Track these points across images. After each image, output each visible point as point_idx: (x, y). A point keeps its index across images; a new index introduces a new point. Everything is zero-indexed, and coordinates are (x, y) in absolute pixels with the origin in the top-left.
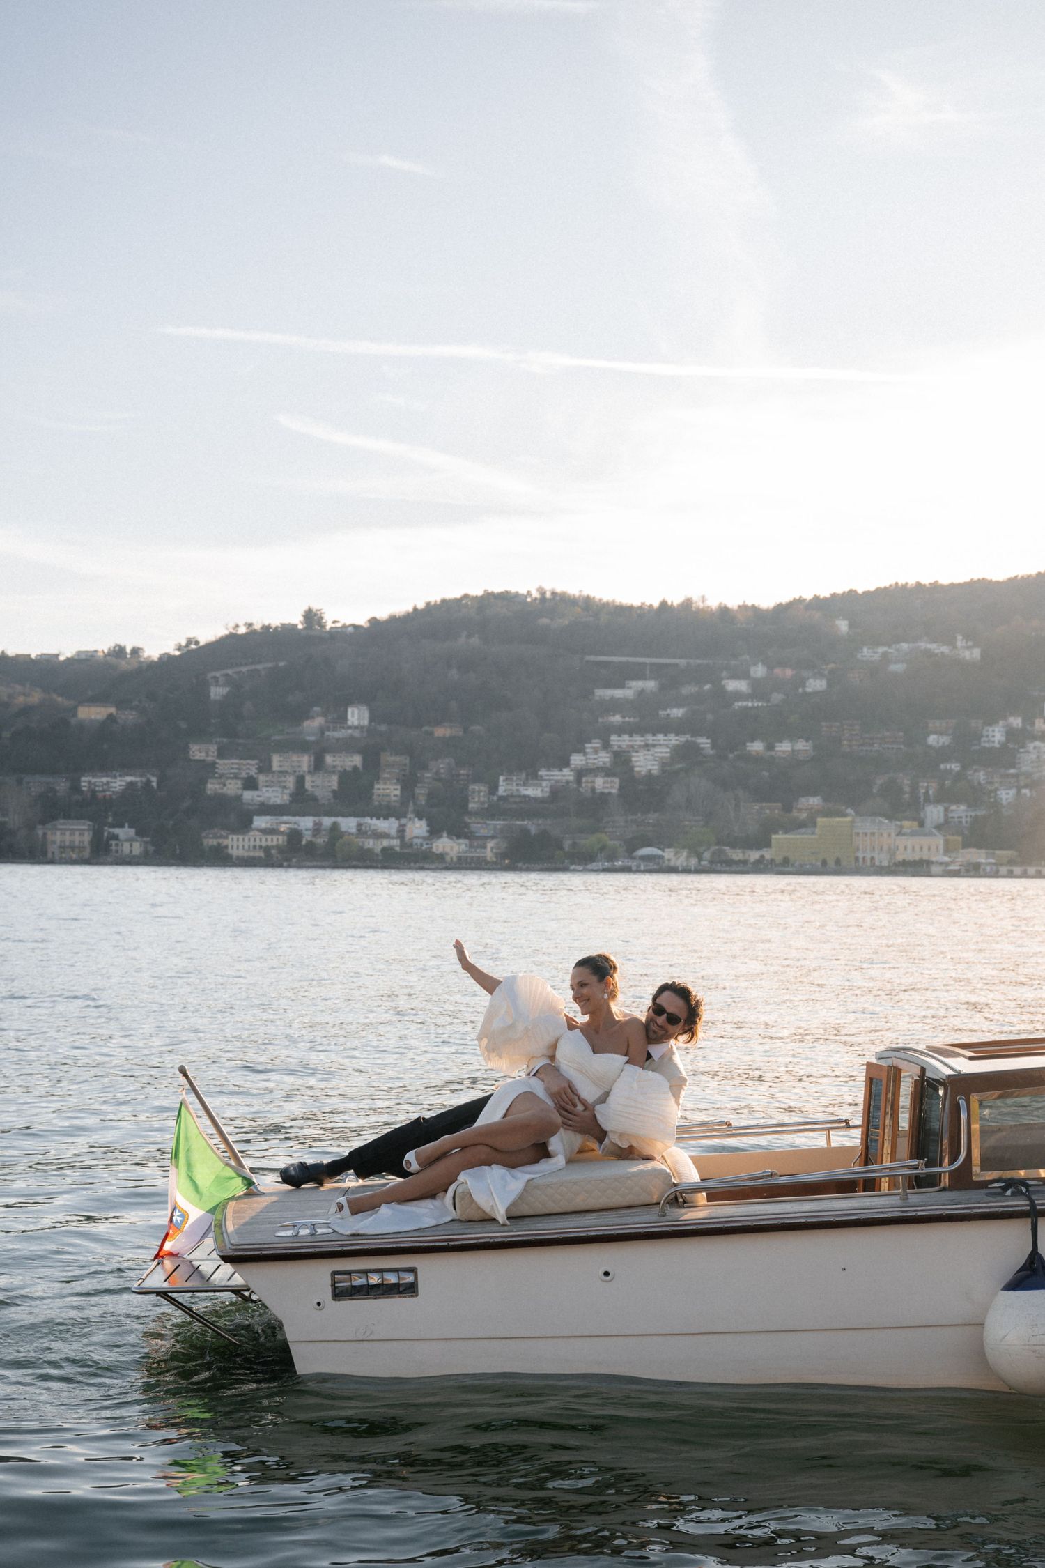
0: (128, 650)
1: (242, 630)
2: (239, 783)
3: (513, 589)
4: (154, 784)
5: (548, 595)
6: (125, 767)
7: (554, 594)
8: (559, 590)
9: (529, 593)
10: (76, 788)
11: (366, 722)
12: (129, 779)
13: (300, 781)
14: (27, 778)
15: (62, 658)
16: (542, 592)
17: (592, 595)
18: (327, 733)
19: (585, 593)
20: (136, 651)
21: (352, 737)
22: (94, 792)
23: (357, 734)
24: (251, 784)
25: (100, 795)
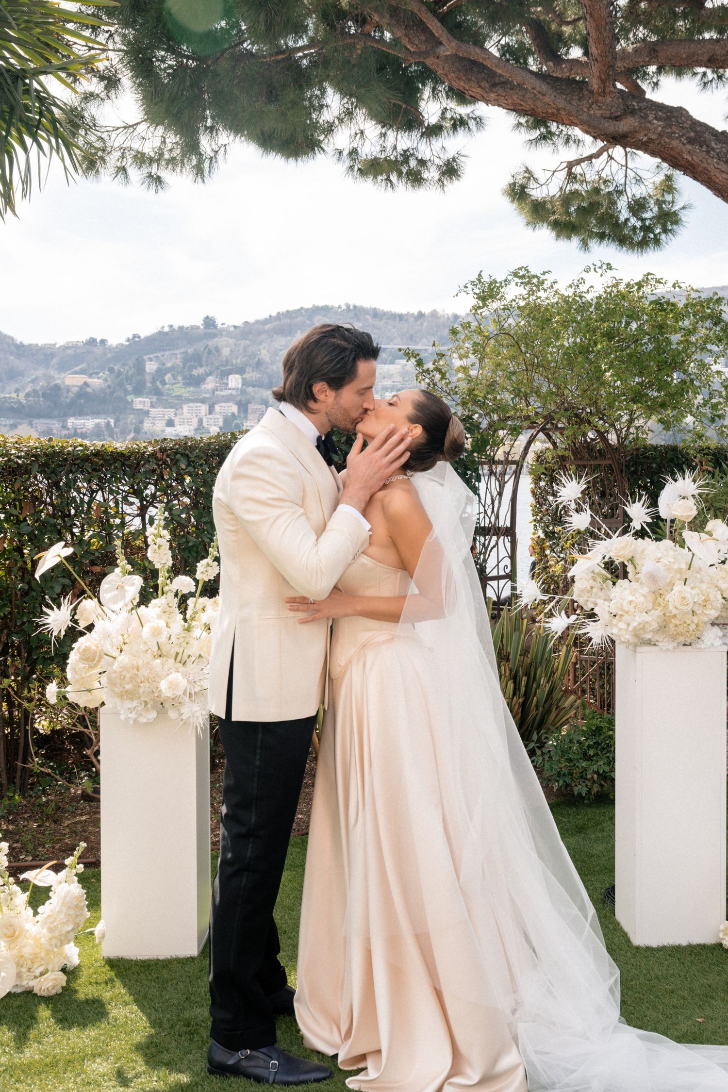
0: (98, 341)
1: (166, 329)
2: (164, 423)
3: (330, 304)
4: (112, 424)
5: (351, 307)
6: (95, 413)
7: (355, 307)
8: (357, 304)
9: (340, 307)
10: (64, 427)
11: (240, 386)
12: (97, 421)
13: (200, 421)
14: (35, 421)
15: (57, 346)
16: (348, 306)
17: (378, 308)
18: (216, 392)
19: (373, 307)
20: (103, 342)
21: (231, 395)
22: (75, 429)
23: (234, 392)
24: (170, 423)
25: (79, 431)
